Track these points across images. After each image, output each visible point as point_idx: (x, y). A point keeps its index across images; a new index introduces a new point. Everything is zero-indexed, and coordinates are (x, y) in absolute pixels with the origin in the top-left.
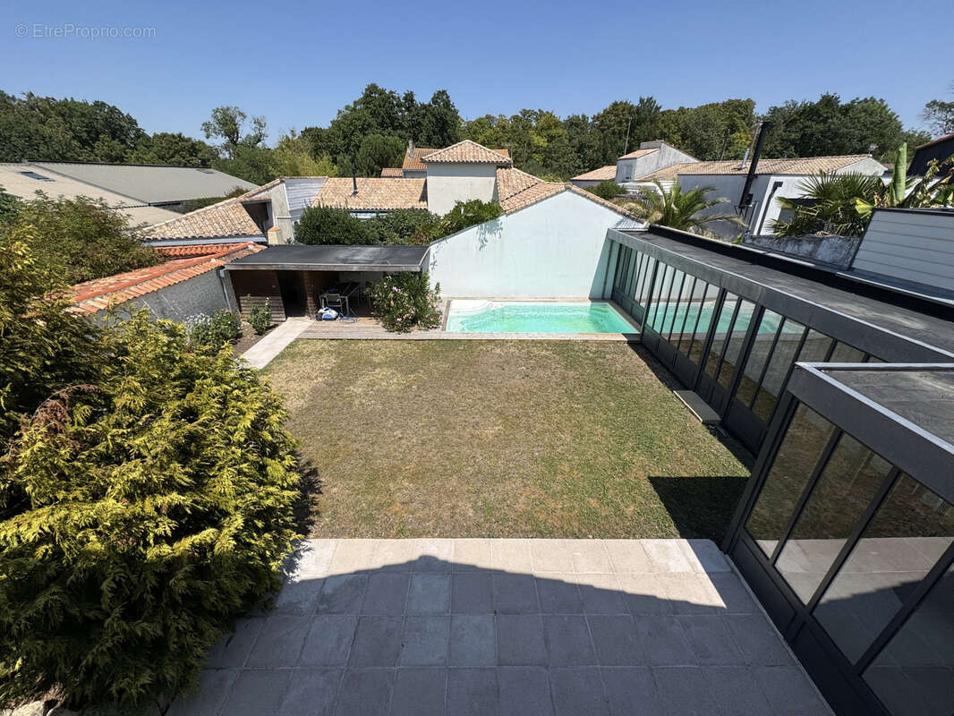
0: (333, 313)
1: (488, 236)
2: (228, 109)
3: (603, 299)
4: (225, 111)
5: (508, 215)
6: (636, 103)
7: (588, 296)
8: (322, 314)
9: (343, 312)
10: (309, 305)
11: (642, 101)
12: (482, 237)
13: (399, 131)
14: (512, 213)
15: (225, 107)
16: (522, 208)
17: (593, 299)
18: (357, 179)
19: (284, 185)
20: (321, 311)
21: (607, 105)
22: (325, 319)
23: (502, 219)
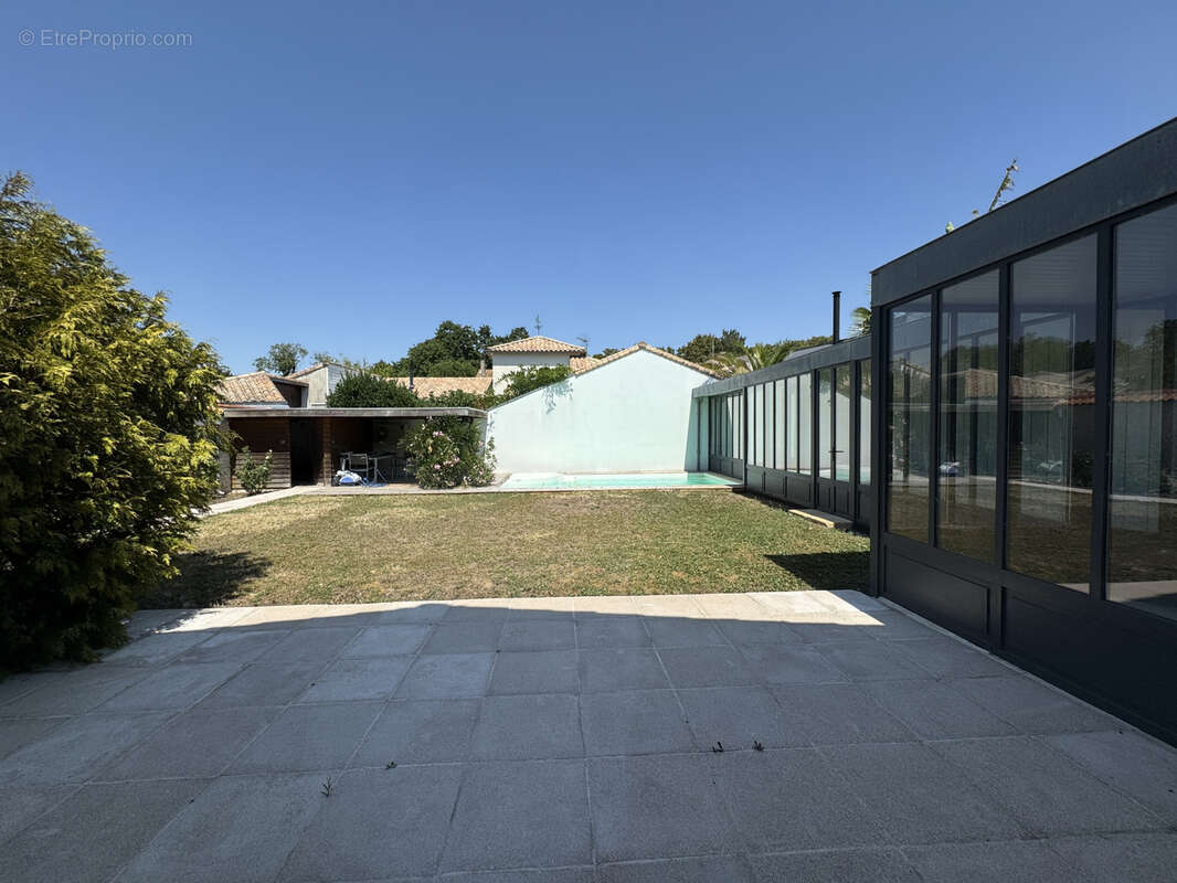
0: (355, 477)
1: (556, 398)
2: (289, 346)
3: (699, 470)
4: (284, 349)
5: (577, 376)
6: (719, 335)
7: (682, 468)
8: (340, 477)
9: (369, 477)
10: (325, 466)
11: (725, 333)
12: (549, 399)
13: (472, 361)
14: (582, 374)
15: (286, 344)
16: (594, 369)
17: (688, 470)
18: (415, 379)
19: (327, 369)
20: (339, 473)
21: (691, 339)
22: (344, 484)
23: (572, 380)
